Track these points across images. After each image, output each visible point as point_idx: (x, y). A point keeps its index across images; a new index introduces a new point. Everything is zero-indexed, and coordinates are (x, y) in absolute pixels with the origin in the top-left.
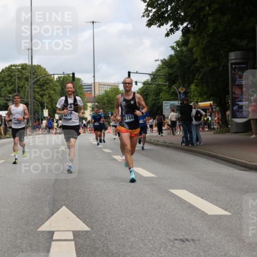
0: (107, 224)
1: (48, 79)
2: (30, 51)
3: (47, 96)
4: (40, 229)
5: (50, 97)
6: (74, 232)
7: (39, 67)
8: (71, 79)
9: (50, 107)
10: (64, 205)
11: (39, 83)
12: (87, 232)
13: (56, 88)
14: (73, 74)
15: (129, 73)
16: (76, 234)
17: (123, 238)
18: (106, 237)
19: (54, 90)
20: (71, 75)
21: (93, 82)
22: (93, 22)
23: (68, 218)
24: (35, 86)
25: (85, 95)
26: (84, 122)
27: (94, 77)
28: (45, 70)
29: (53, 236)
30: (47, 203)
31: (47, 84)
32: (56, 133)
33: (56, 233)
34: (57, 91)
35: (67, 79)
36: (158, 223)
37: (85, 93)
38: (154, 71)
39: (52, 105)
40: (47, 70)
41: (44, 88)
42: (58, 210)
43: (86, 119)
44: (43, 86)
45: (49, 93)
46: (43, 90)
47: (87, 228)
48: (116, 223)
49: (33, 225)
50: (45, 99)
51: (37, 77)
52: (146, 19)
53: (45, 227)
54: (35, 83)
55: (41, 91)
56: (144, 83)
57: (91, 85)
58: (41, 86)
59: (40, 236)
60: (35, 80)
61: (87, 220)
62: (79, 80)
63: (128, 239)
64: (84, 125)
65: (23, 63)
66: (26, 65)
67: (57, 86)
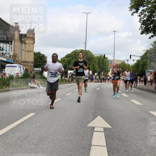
0: (119, 125)
1: (92, 57)
2: (85, 44)
3: (92, 65)
4: (88, 126)
5: (93, 65)
6: (104, 128)
7: (89, 51)
8: (103, 57)
9: (93, 70)
10: (99, 115)
11: (88, 58)
12: (110, 128)
13: (96, 61)
14: (104, 55)
15: (131, 56)
16: (105, 129)
17: (127, 133)
18: (119, 132)
19: (95, 62)
20: (103, 56)
21: (113, 59)
22: (115, 32)
23: (101, 121)
24: (87, 60)
25: (109, 65)
26: (108, 77)
27: (114, 57)
28: (91, 53)
29: (94, 129)
30: (91, 114)
31: (92, 59)
32: (95, 82)
33: (95, 128)
34: (96, 62)
35: (101, 57)
36: (144, 127)
37: (109, 64)
38: (142, 55)
39: (94, 69)
40: (92, 53)
41: (91, 61)
42: (97, 117)
43: (109, 76)
44: (90, 60)
45: (92, 64)
46: (90, 62)
47: (110, 127)
48: (124, 125)
49: (85, 124)
50: (91, 66)
51: (87, 56)
52: (141, 31)
53: (90, 125)
54: (86, 58)
55: (89, 62)
56: (137, 61)
57: (112, 61)
58: (89, 60)
59: (88, 129)
60: (87, 57)
61: (110, 123)
62: (107, 58)
63: (129, 133)
64: (108, 79)
65: (81, 49)
66: (83, 50)
67: (96, 60)
